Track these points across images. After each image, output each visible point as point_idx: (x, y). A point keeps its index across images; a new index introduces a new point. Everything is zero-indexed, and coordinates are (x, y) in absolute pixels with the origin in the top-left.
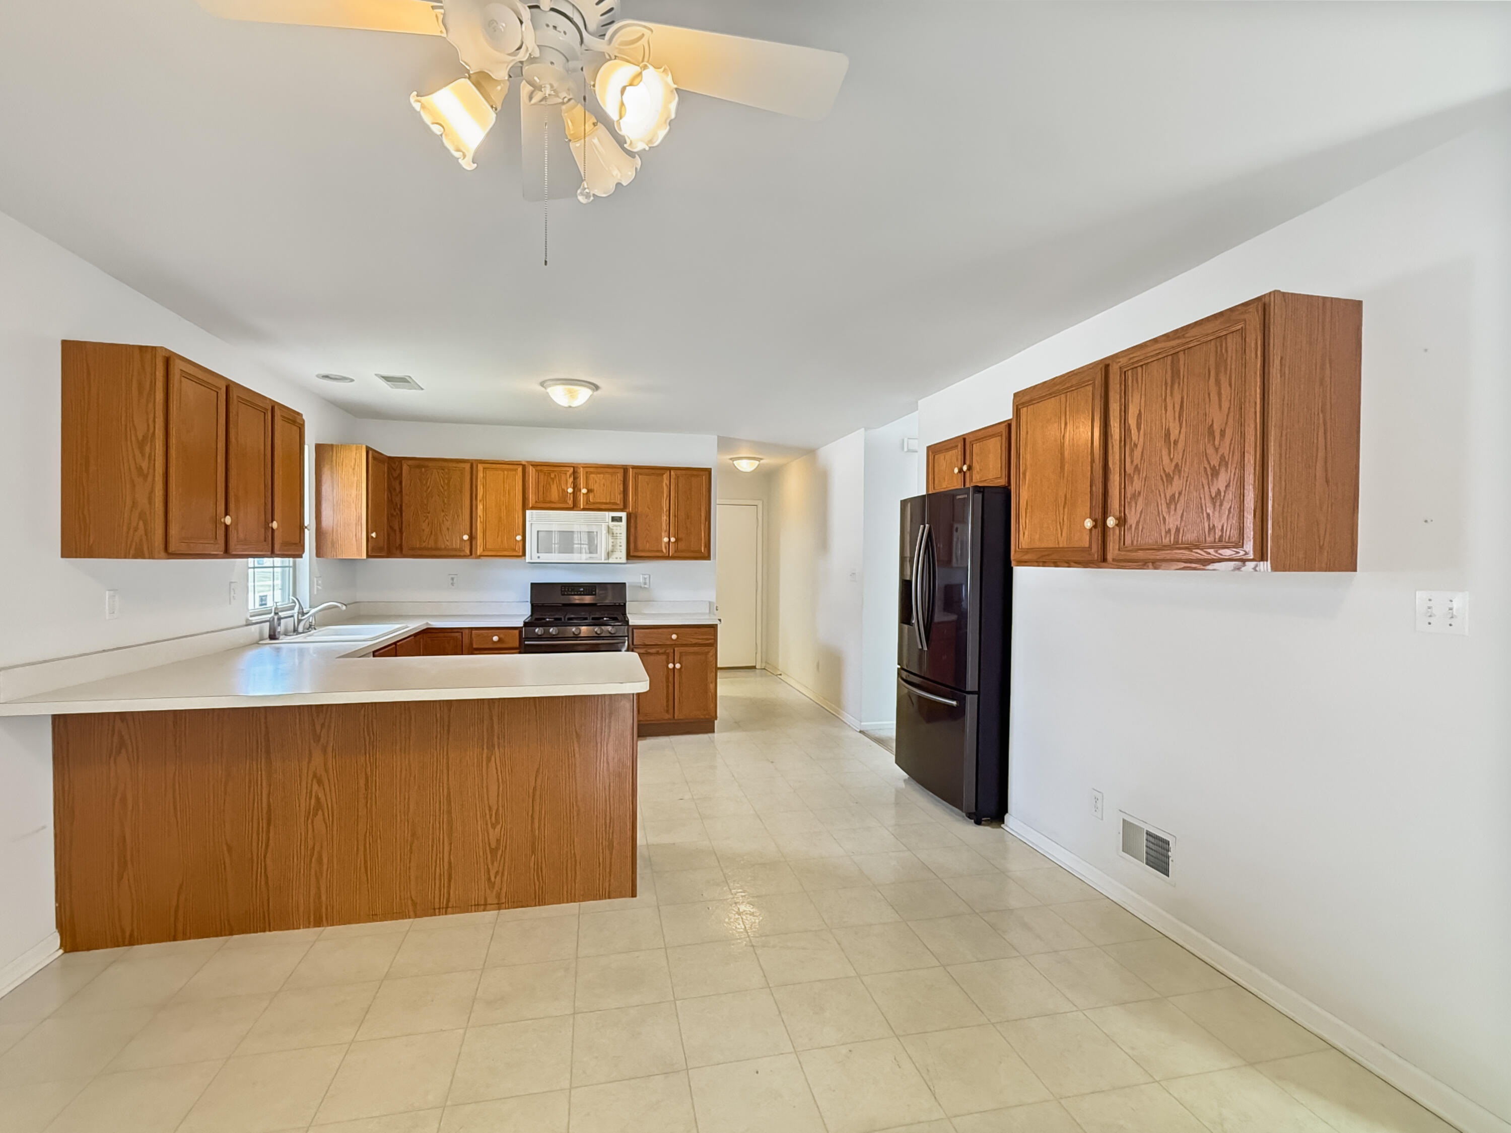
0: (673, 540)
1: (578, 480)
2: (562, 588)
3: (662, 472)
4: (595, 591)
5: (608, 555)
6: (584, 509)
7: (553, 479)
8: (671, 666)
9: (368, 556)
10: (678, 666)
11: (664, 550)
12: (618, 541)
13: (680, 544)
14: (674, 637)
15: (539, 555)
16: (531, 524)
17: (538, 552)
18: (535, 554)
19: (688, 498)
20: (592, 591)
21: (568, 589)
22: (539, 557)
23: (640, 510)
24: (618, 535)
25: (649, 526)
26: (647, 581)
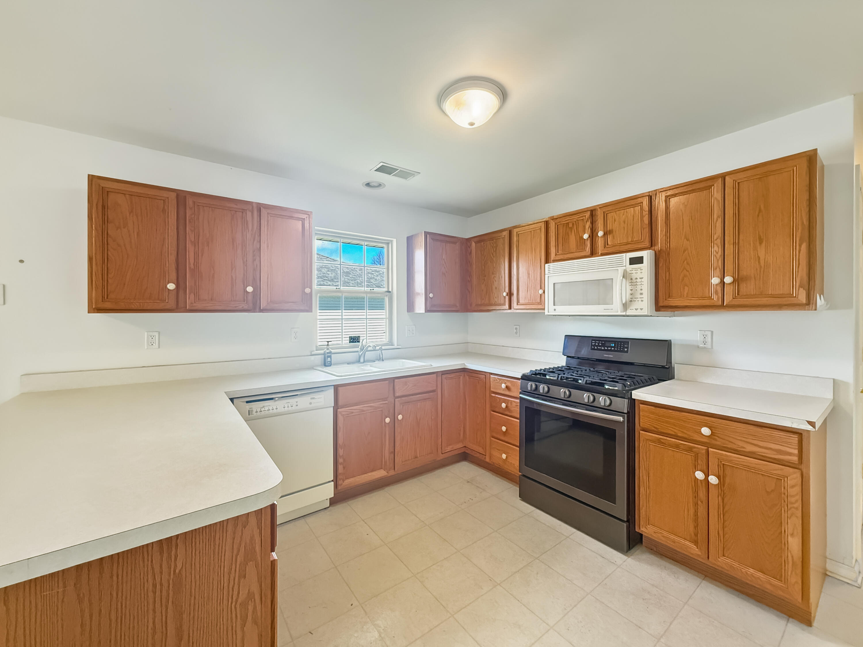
0: (728, 280)
1: (597, 222)
2: (592, 343)
3: (709, 183)
4: (627, 348)
5: (625, 306)
6: (602, 255)
7: (571, 229)
8: (700, 475)
9: (427, 311)
10: (713, 480)
11: (715, 297)
12: (639, 287)
13: (743, 286)
14: (706, 431)
15: (555, 307)
16: (548, 277)
17: (554, 305)
18: (552, 307)
19: (760, 211)
20: (624, 347)
21: (599, 343)
22: (555, 310)
23: (673, 245)
24: (639, 280)
25: (688, 264)
26: (709, 339)
